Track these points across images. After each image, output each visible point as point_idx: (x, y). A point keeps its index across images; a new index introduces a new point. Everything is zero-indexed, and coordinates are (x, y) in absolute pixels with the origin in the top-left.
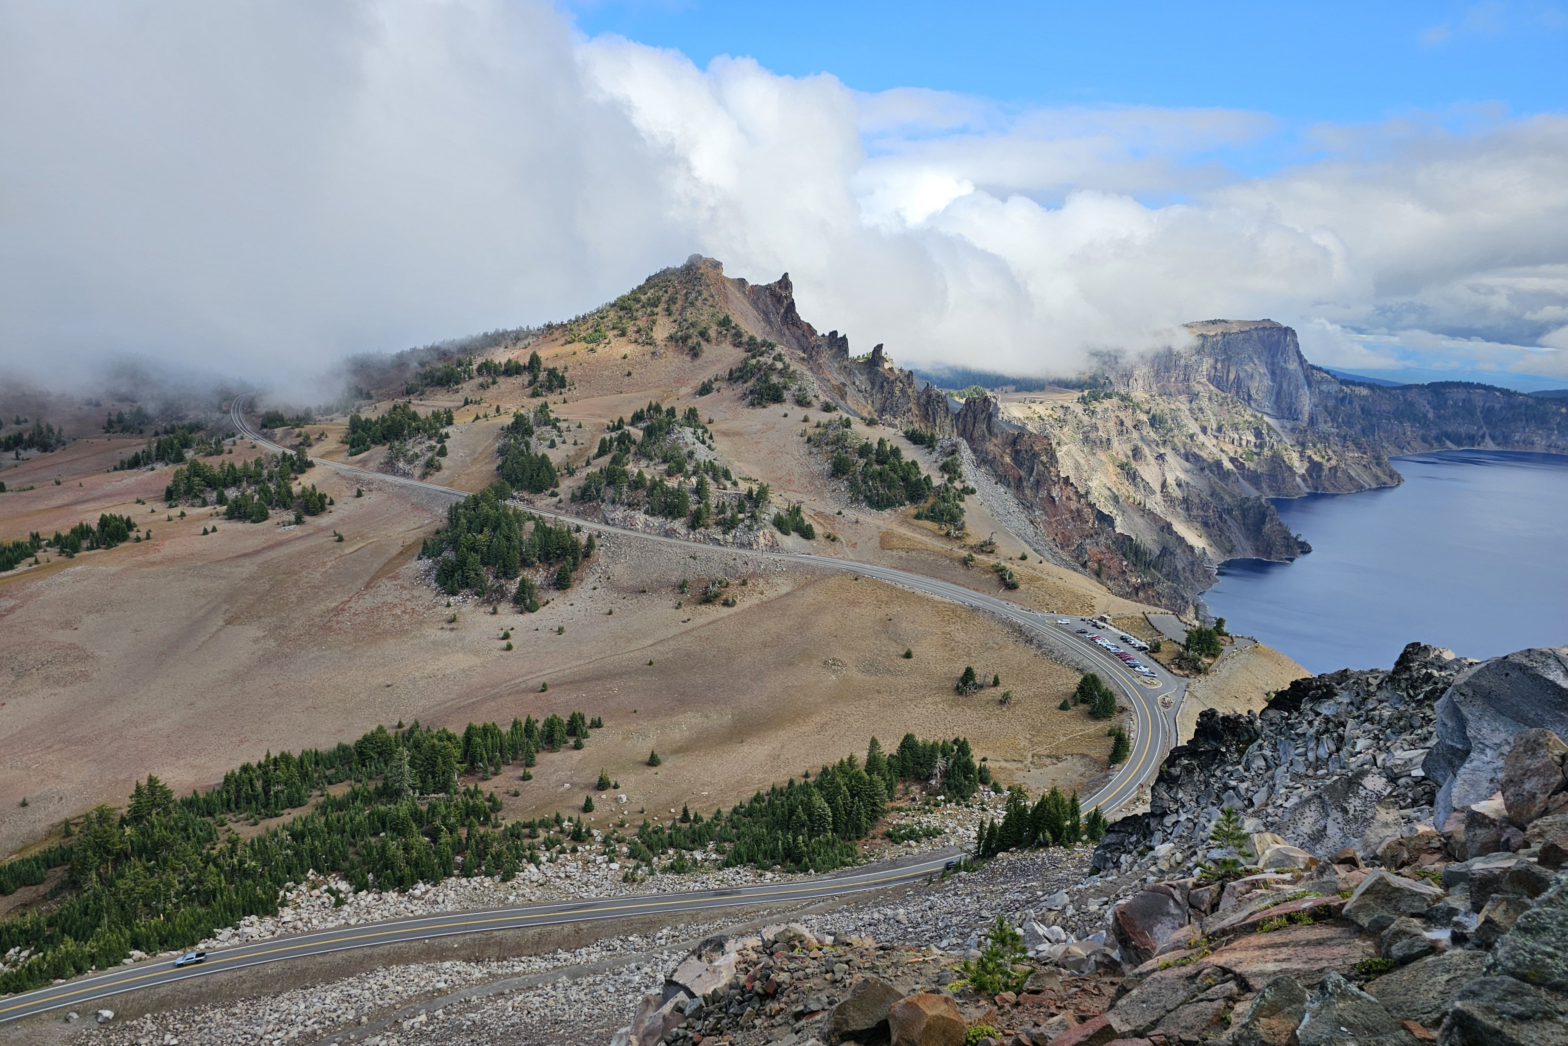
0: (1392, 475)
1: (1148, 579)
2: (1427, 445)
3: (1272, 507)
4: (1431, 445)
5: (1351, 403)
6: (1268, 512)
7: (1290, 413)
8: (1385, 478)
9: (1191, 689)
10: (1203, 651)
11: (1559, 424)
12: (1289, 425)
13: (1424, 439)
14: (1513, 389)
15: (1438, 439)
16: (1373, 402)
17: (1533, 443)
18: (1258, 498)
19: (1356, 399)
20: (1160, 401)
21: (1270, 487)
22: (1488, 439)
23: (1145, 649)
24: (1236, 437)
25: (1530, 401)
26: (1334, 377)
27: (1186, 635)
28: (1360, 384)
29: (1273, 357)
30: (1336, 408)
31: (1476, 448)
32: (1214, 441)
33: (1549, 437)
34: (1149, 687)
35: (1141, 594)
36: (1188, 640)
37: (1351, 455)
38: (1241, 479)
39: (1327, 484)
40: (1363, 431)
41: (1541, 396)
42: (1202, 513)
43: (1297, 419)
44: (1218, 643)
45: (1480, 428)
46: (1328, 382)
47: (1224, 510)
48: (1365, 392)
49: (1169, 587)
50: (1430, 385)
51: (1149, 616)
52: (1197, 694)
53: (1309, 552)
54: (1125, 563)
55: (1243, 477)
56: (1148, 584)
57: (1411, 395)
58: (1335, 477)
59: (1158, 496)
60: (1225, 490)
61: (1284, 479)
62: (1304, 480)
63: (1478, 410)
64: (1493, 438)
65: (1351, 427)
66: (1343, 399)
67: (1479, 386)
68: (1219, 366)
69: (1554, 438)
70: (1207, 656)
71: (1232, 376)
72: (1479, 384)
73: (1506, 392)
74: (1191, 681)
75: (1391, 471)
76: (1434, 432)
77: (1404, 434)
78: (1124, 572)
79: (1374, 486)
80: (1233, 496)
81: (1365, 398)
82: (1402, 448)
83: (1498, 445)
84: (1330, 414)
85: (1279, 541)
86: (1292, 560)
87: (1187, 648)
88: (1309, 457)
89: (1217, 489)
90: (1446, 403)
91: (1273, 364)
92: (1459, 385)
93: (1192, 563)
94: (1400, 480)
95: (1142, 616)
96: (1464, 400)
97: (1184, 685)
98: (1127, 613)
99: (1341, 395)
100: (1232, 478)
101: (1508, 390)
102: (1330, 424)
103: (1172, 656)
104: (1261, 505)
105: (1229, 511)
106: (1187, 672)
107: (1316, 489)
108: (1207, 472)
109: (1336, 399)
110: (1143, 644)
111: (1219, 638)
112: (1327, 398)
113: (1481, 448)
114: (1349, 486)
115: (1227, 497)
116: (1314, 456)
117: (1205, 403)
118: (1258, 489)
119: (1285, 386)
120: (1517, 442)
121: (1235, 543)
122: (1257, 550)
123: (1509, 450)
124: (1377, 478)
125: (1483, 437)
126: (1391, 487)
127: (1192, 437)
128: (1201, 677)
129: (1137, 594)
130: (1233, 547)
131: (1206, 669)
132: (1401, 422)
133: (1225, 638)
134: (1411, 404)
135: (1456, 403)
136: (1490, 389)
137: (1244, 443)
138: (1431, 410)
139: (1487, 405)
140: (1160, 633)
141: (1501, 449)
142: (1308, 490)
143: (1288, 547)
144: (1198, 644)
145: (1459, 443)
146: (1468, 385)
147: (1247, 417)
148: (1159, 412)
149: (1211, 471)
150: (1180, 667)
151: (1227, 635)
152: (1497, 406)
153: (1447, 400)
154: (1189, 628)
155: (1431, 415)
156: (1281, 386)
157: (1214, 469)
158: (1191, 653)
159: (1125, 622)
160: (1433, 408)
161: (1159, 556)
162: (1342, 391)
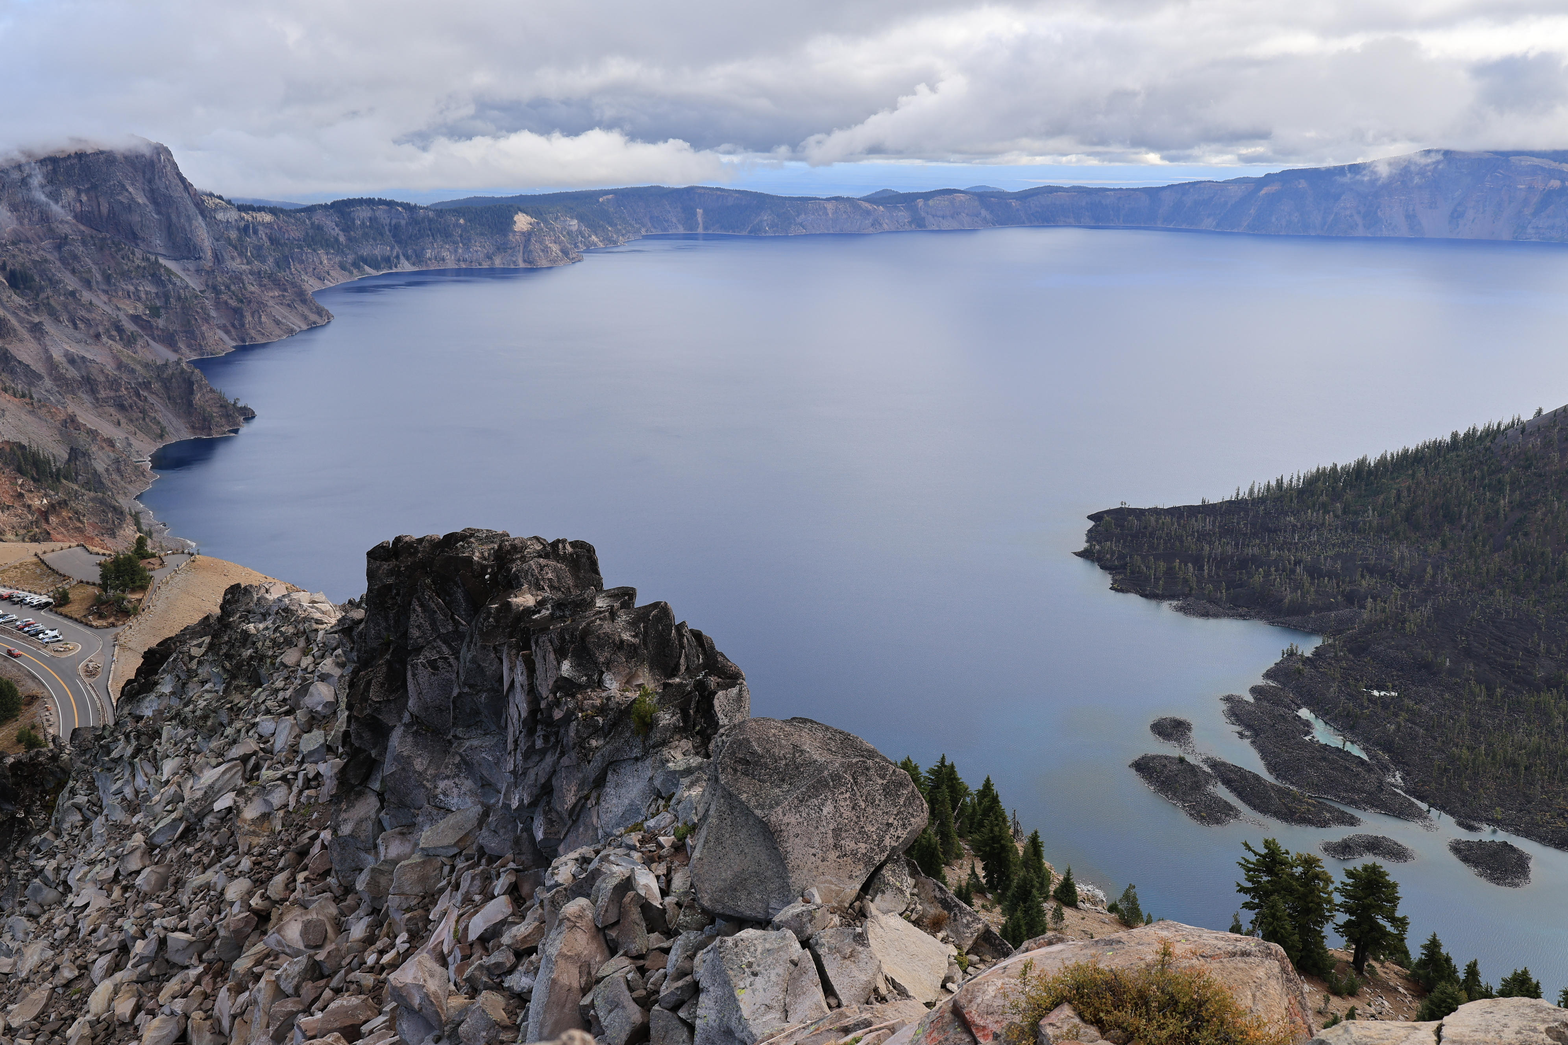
0: (320, 312)
1: (62, 496)
2: (347, 273)
3: (197, 371)
4: (351, 273)
5: (255, 232)
6: (194, 378)
7: (189, 251)
8: (313, 317)
9: (122, 640)
10: (126, 586)
11: (461, 236)
12: (191, 265)
13: (343, 267)
14: (412, 203)
15: (355, 265)
16: (280, 229)
17: (443, 260)
18: (178, 363)
19: (260, 228)
20: (16, 252)
21: (189, 346)
22: (402, 259)
23: (47, 604)
24: (131, 288)
25: (431, 214)
26: (229, 202)
27: (98, 571)
28: (260, 209)
29: (150, 182)
30: (240, 239)
31: (394, 270)
32: (105, 298)
33: (456, 251)
34: (64, 656)
35: (53, 519)
36: (103, 577)
37: (271, 294)
38: (151, 342)
39: (253, 333)
40: (277, 264)
41: (439, 208)
42: (112, 394)
43: (200, 258)
44: (144, 570)
45: (392, 248)
46: (225, 209)
47: (140, 384)
48: (268, 218)
49: (92, 500)
50: (334, 204)
51: (45, 557)
52: (130, 645)
53: (253, 417)
54: (20, 482)
55: (154, 339)
56: (59, 503)
57: (319, 218)
58: (260, 323)
59: (48, 383)
60: (134, 359)
61: (203, 334)
62: (227, 332)
63: (387, 228)
64: (408, 258)
65: (263, 261)
66: (246, 228)
67: (381, 202)
68: (84, 198)
69: (460, 251)
70: (133, 591)
71: (105, 209)
72: (380, 200)
73: (407, 207)
74: (119, 630)
75: (317, 308)
76: (350, 258)
77: (321, 263)
78: (21, 495)
79: (305, 327)
80: (146, 366)
81: (269, 225)
82: (321, 279)
83: (414, 264)
84: (235, 248)
85: (215, 411)
86: (236, 431)
87: (104, 587)
88: (226, 303)
89: (124, 360)
90: (354, 223)
91: (152, 191)
92: (360, 202)
93: (117, 461)
94: (329, 317)
95: (35, 559)
96: (370, 219)
97: (110, 638)
98: (12, 561)
99: (242, 224)
100: (140, 342)
101: (408, 204)
102: (238, 260)
103: (86, 605)
104: (183, 371)
105: (147, 385)
106: (112, 620)
107: (244, 341)
108: (104, 339)
109: (238, 229)
110: (44, 599)
111: (142, 564)
112: (227, 228)
113: (399, 270)
114: (277, 331)
115: (138, 368)
116: (230, 301)
117: (80, 250)
118: (176, 350)
119: (174, 217)
120: (430, 259)
121: (164, 423)
122: (193, 427)
123: (424, 269)
124: (305, 318)
125: (397, 257)
126: (322, 326)
127: (73, 294)
128: (132, 621)
129: (47, 521)
130: (163, 429)
131: (135, 608)
132: (314, 250)
133: (152, 560)
134: (319, 228)
135: (363, 223)
136: (391, 204)
137: (143, 296)
138: (341, 233)
139: (393, 222)
140: (65, 577)
141: (417, 269)
142: (234, 344)
143: (227, 416)
144: (117, 578)
145: (377, 267)
146: (370, 202)
147: (138, 262)
148: (18, 267)
149: (111, 337)
150: (101, 616)
151: (153, 556)
152: (403, 222)
153: (354, 220)
154: (103, 559)
155: (342, 239)
156: (169, 219)
157: (114, 333)
158: (111, 592)
159: (12, 574)
160: (343, 230)
161: (69, 460)
162: (243, 218)
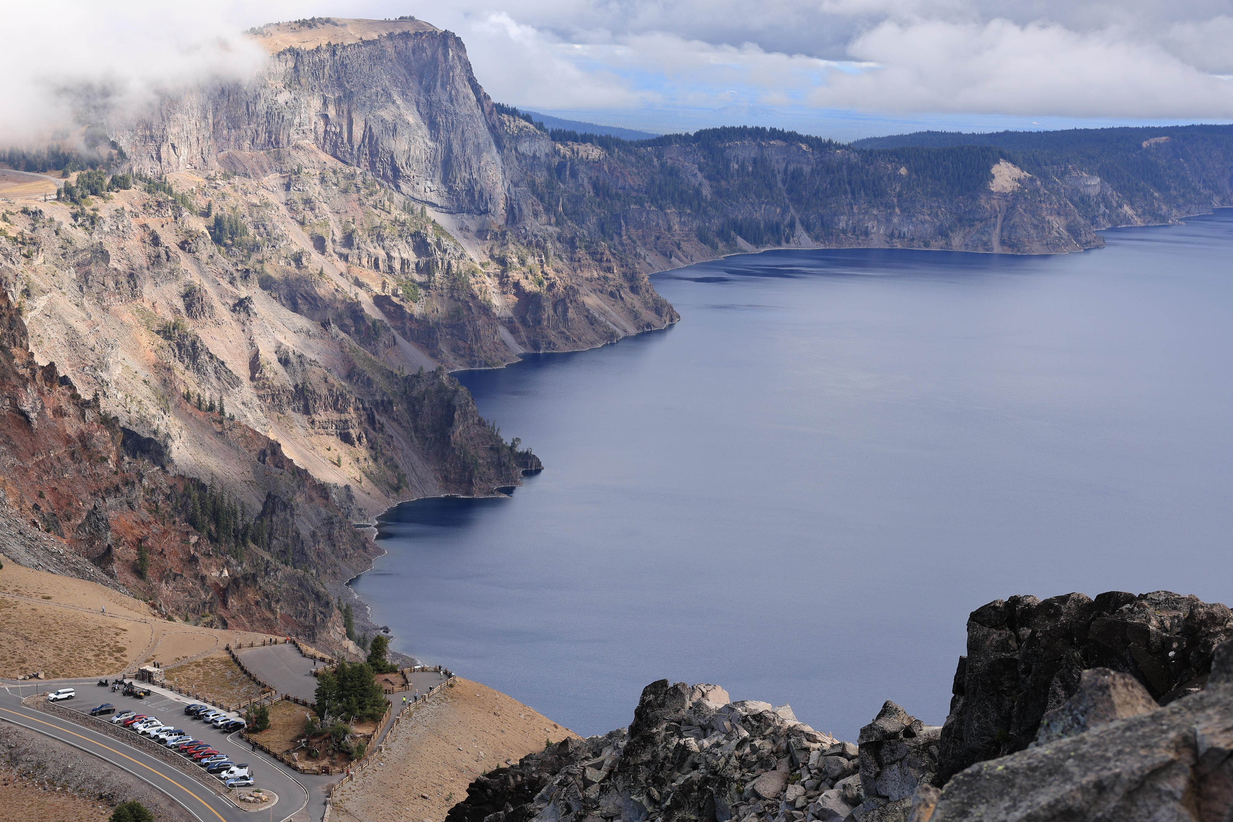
0: (659, 308)
1: (244, 568)
2: (708, 248)
3: (463, 390)
4: (714, 247)
5: (574, 174)
6: (456, 401)
7: (472, 201)
8: (648, 316)
9: (337, 796)
10: (351, 712)
11: (899, 195)
12: (473, 223)
13: (703, 238)
14: (825, 138)
15: (723, 234)
16: (612, 171)
17: (866, 233)
18: (435, 375)
19: (582, 168)
20: (228, 189)
21: (455, 350)
22: (799, 230)
23: (237, 726)
24: (382, 254)
25: (854, 158)
26: (540, 126)
27: (314, 683)
28: (586, 139)
29: (428, 90)
30: (550, 185)
31: (784, 247)
32: (342, 266)
33: (888, 220)
34: (253, 809)
35: (233, 602)
36: (321, 693)
37: (587, 274)
38: (400, 339)
39: (552, 334)
40: (602, 227)
41: (868, 147)
42: (335, 416)
43: (486, 212)
44: (379, 690)
45: (785, 210)
46: (532, 137)
47: (376, 404)
48: (595, 153)
49: (289, 578)
50: (700, 135)
51: (239, 654)
52: (348, 805)
53: (538, 471)
54: (194, 539)
55: (404, 335)
56: (245, 578)
57: (672, 156)
58: (566, 320)
59: (247, 391)
60: (373, 364)
61: (477, 332)
62: (513, 331)
63: (779, 178)
64: (808, 228)
65: (581, 221)
66: (560, 169)
67: (775, 134)
68: (332, 112)
69: (895, 220)
70: (360, 721)
71: (358, 132)
72: (773, 130)
73: (816, 143)
74: (333, 780)
75: (656, 301)
76: (716, 223)
77: (669, 229)
78: (193, 560)
79: (633, 331)
80: (390, 375)
81: (596, 165)
82: (667, 255)
83: (817, 239)
84: (542, 199)
85: (482, 456)
86: (509, 491)
87: (319, 710)
88: (517, 285)
89: (359, 363)
90: (727, 167)
91: (430, 104)
92: (742, 133)
93: (329, 522)
94: (673, 318)
95: (225, 655)
96: (755, 161)
97: (321, 790)
98: (194, 653)
99: (556, 161)
100: (384, 338)
101: (818, 140)
102: (544, 218)
103: (292, 733)
104: (441, 389)
105: (386, 406)
106: (325, 762)
107: (536, 345)
108: (334, 329)
109: (549, 169)
110: (233, 717)
111: (378, 680)
112: (532, 167)
113: (792, 247)
114: (590, 336)
115: (377, 378)
116: (524, 283)
117: (314, 189)
118: (434, 355)
119: (456, 147)
120: (844, 231)
121: (404, 469)
122: (446, 479)
123: (833, 246)
124: (634, 315)
125: (792, 225)
126: (661, 332)
127: (298, 259)
128: (355, 769)
129: (225, 603)
130: (401, 478)
131: (360, 749)
132: (661, 208)
133: (391, 677)
134: (673, 172)
135: (743, 167)
136: (791, 138)
137: (397, 265)
138: (706, 182)
139: (791, 167)
140: (264, 688)
141: (821, 247)
142: (521, 351)
143: (500, 466)
144: (340, 698)
145: (756, 240)
146: (757, 133)
147: (396, 213)
148: (227, 211)
149: (343, 327)
150: (310, 755)
151: (393, 670)
152: (807, 169)
153: (728, 161)
154: (320, 667)
155: (706, 191)
156: (449, 149)
157: (348, 322)
158: (329, 720)
159: (192, 674)
160: (709, 178)
161: (263, 514)
162: (557, 152)
